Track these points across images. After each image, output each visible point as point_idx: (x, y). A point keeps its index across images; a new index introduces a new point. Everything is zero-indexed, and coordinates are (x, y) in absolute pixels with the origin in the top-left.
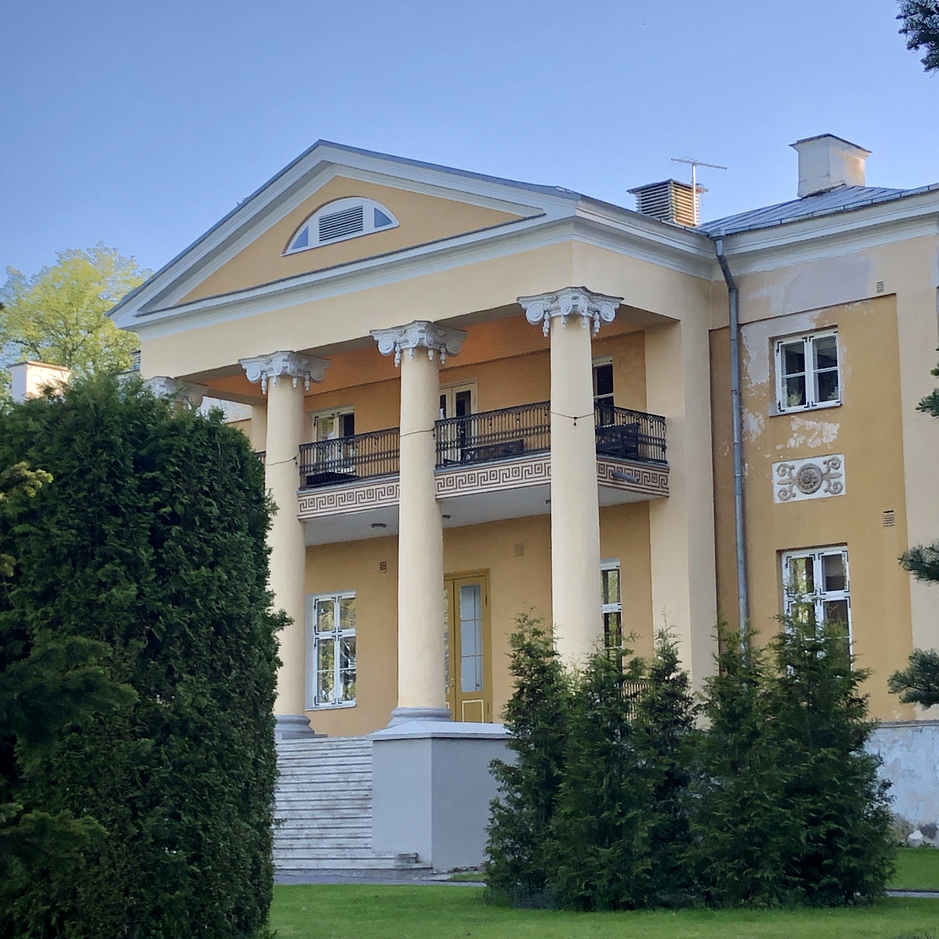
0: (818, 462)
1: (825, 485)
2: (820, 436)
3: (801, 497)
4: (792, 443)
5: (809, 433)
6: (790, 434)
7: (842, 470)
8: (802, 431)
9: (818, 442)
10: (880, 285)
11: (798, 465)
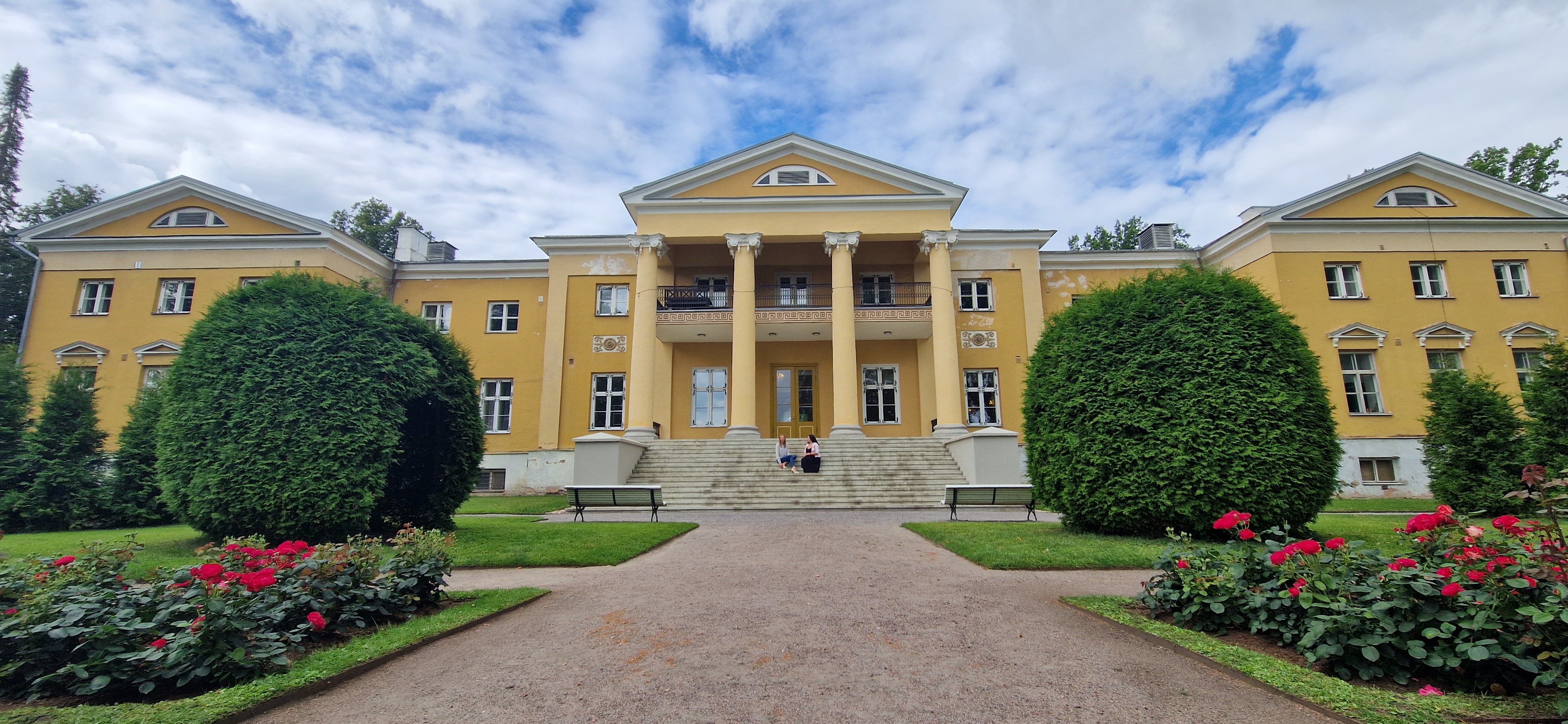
0: (983, 333)
1: (986, 343)
2: (985, 322)
3: (974, 346)
4: (971, 323)
5: (979, 320)
6: (970, 320)
7: (995, 337)
8: (975, 319)
9: (984, 325)
10: (1013, 265)
11: (973, 334)
